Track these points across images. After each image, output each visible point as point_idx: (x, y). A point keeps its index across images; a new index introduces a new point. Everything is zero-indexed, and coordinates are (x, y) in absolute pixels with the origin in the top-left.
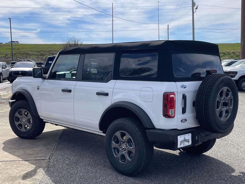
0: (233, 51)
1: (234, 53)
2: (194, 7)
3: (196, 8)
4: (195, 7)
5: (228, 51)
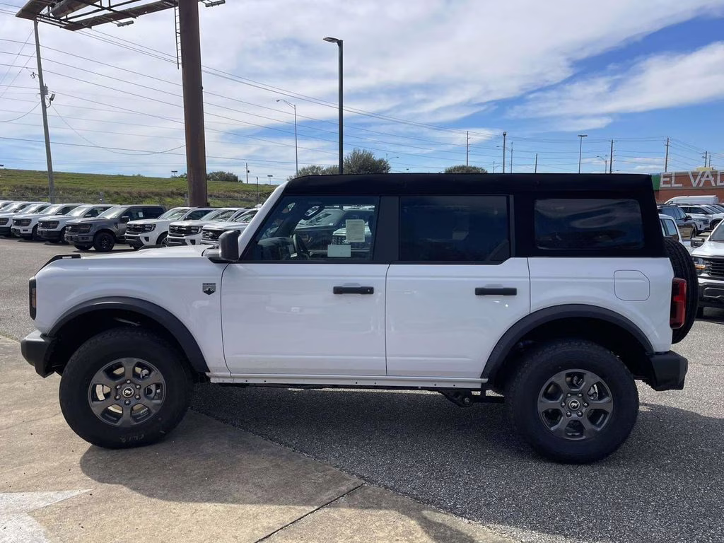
0: (115, 190)
1: (117, 193)
2: (46, 96)
3: (51, 99)
4: (48, 97)
5: (107, 189)
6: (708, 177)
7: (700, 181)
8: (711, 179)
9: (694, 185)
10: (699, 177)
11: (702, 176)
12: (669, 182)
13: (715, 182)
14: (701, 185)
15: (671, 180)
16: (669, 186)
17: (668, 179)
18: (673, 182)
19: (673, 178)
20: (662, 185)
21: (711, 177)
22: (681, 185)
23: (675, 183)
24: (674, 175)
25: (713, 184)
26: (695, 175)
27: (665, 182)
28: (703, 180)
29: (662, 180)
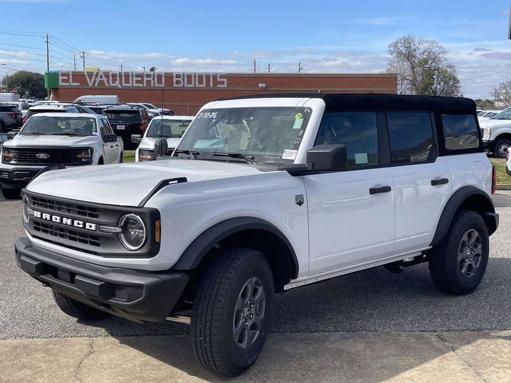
6: (101, 77)
7: (95, 81)
8: (105, 79)
9: (91, 85)
10: (94, 77)
11: (97, 76)
12: (67, 81)
13: (108, 82)
14: (96, 85)
15: (69, 78)
16: (68, 84)
17: (66, 78)
18: (71, 80)
19: (71, 77)
20: (61, 84)
21: (104, 77)
22: (78, 84)
23: (73, 82)
24: (71, 73)
25: (107, 85)
26: (90, 75)
27: (63, 81)
28: (98, 80)
29: (61, 78)
